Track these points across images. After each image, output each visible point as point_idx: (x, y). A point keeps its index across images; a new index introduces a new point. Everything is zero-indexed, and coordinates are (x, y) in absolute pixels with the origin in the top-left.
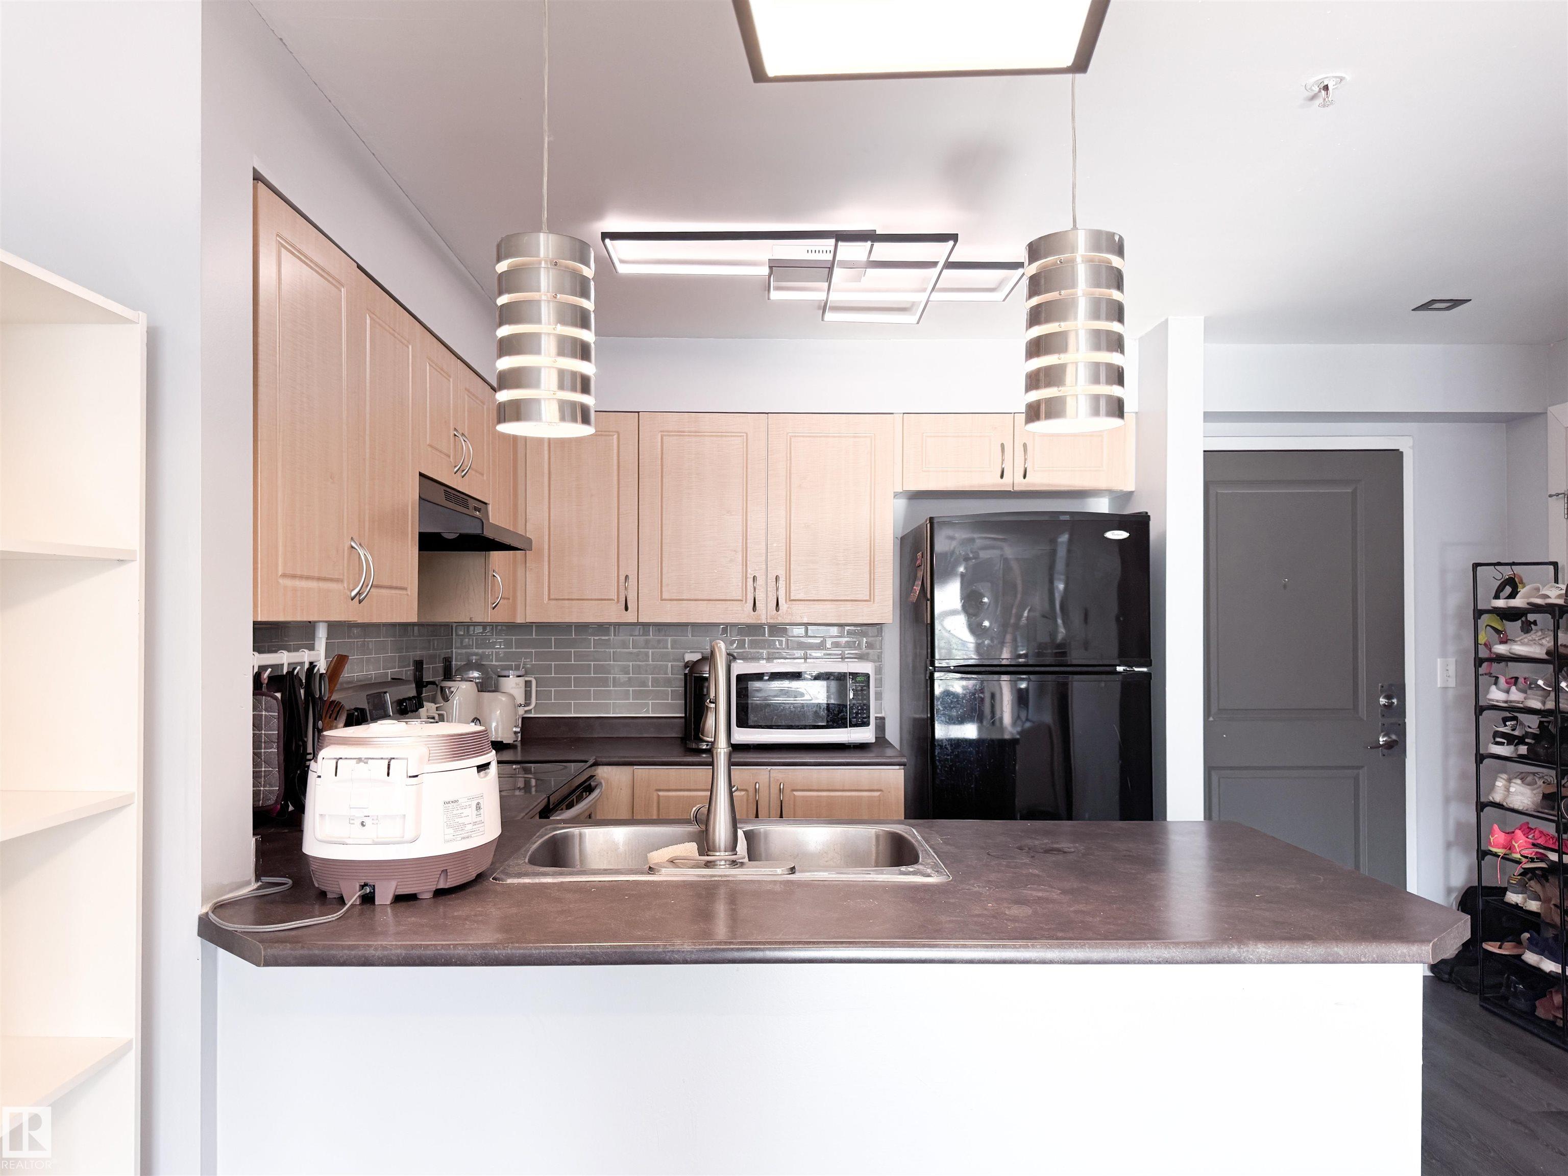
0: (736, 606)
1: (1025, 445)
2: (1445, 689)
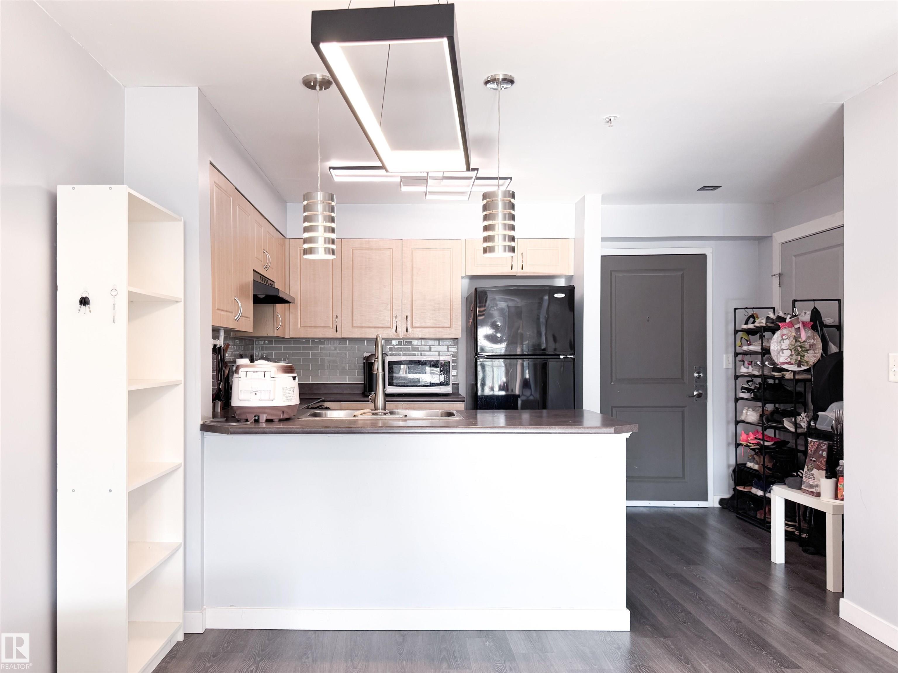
0: (388, 330)
1: (522, 254)
2: (727, 369)
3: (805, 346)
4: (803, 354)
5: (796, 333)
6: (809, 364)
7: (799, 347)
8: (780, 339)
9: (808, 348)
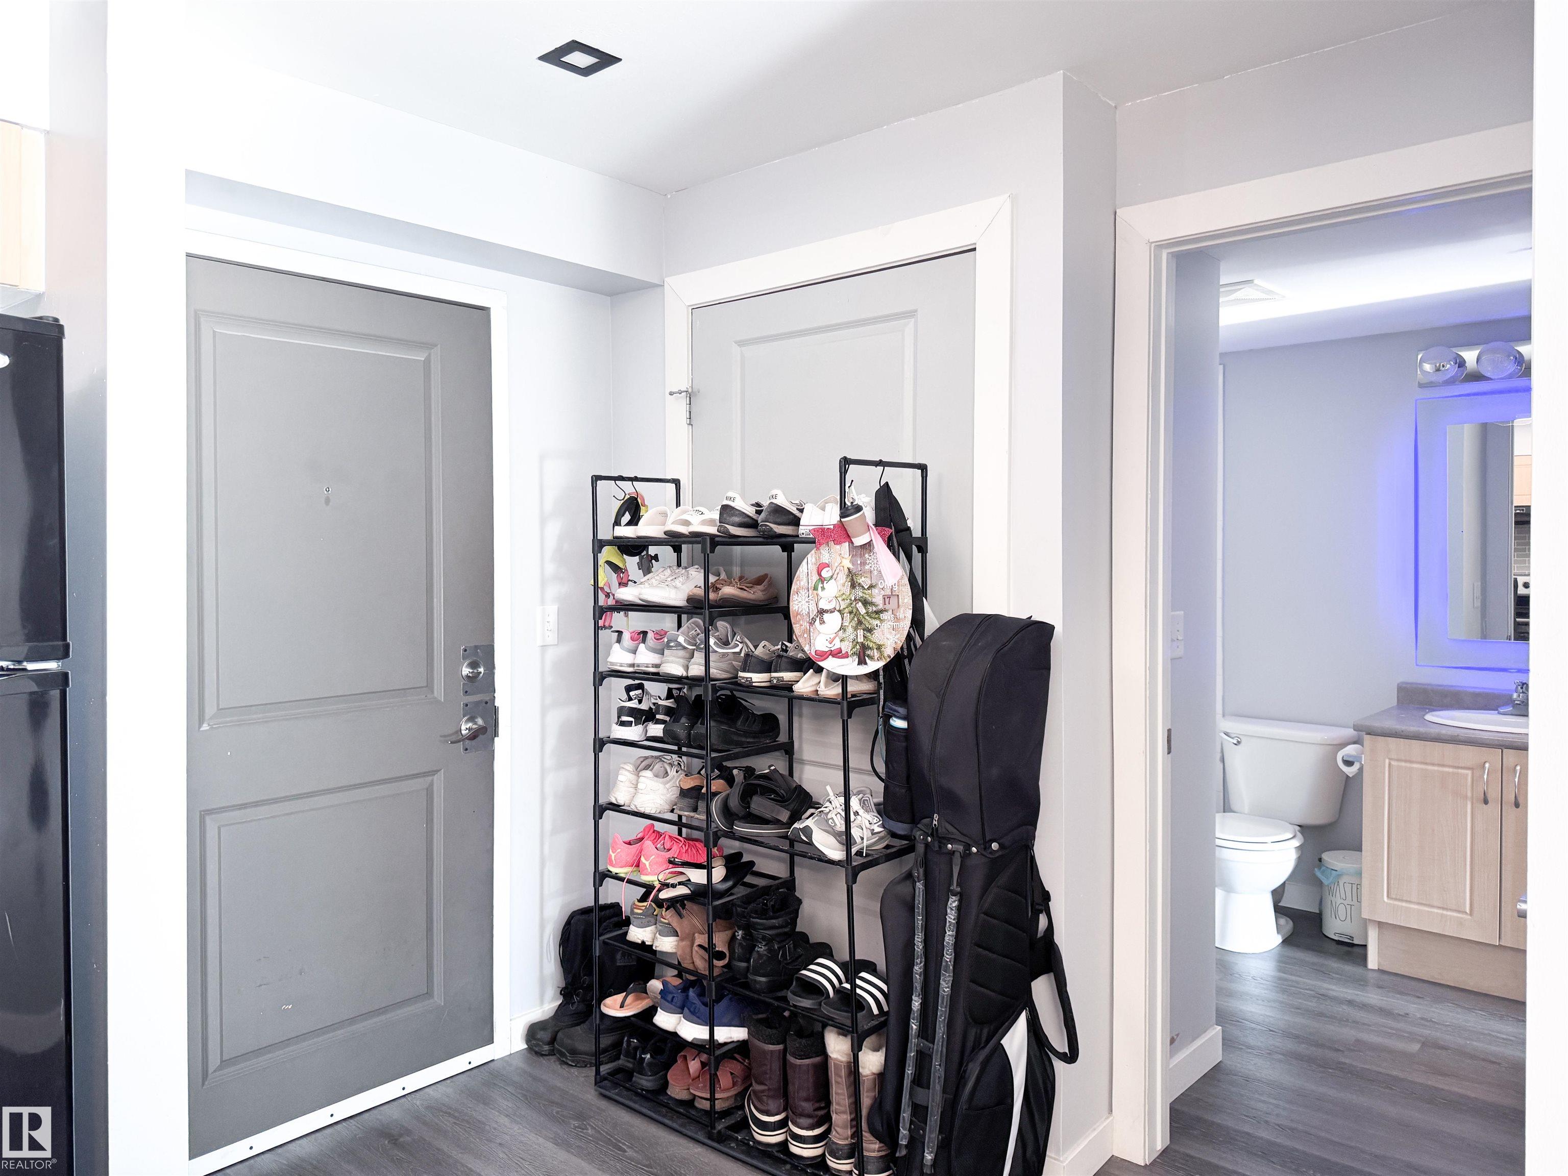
2: (545, 647)
3: (874, 600)
4: (870, 624)
5: (852, 562)
6: (886, 655)
7: (860, 603)
8: (815, 577)
9: (881, 607)
